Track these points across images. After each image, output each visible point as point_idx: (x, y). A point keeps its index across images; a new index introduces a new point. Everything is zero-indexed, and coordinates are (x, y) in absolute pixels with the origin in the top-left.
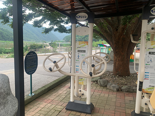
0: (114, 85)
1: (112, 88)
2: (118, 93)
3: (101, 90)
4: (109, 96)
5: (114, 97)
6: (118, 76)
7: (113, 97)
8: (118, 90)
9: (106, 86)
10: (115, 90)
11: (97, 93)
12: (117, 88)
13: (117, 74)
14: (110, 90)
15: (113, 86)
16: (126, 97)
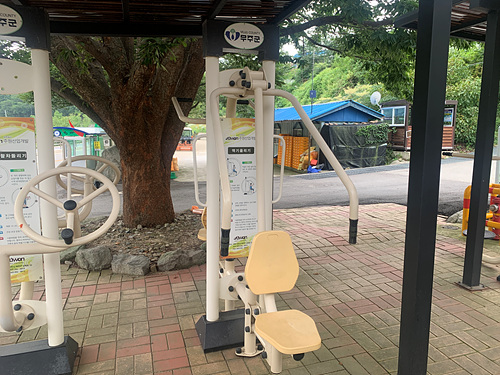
0: (133, 258)
1: (127, 269)
2: (150, 280)
3: (91, 283)
4: (125, 297)
5: (140, 296)
6: (139, 227)
7: (137, 296)
8: (148, 272)
9: (108, 267)
10: (140, 271)
11: (81, 298)
12: (144, 264)
13: (138, 223)
14: (123, 275)
15: (130, 261)
16: (173, 285)
